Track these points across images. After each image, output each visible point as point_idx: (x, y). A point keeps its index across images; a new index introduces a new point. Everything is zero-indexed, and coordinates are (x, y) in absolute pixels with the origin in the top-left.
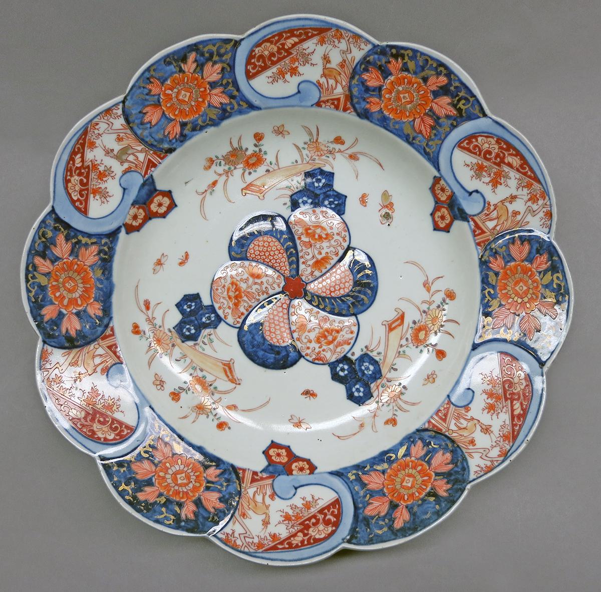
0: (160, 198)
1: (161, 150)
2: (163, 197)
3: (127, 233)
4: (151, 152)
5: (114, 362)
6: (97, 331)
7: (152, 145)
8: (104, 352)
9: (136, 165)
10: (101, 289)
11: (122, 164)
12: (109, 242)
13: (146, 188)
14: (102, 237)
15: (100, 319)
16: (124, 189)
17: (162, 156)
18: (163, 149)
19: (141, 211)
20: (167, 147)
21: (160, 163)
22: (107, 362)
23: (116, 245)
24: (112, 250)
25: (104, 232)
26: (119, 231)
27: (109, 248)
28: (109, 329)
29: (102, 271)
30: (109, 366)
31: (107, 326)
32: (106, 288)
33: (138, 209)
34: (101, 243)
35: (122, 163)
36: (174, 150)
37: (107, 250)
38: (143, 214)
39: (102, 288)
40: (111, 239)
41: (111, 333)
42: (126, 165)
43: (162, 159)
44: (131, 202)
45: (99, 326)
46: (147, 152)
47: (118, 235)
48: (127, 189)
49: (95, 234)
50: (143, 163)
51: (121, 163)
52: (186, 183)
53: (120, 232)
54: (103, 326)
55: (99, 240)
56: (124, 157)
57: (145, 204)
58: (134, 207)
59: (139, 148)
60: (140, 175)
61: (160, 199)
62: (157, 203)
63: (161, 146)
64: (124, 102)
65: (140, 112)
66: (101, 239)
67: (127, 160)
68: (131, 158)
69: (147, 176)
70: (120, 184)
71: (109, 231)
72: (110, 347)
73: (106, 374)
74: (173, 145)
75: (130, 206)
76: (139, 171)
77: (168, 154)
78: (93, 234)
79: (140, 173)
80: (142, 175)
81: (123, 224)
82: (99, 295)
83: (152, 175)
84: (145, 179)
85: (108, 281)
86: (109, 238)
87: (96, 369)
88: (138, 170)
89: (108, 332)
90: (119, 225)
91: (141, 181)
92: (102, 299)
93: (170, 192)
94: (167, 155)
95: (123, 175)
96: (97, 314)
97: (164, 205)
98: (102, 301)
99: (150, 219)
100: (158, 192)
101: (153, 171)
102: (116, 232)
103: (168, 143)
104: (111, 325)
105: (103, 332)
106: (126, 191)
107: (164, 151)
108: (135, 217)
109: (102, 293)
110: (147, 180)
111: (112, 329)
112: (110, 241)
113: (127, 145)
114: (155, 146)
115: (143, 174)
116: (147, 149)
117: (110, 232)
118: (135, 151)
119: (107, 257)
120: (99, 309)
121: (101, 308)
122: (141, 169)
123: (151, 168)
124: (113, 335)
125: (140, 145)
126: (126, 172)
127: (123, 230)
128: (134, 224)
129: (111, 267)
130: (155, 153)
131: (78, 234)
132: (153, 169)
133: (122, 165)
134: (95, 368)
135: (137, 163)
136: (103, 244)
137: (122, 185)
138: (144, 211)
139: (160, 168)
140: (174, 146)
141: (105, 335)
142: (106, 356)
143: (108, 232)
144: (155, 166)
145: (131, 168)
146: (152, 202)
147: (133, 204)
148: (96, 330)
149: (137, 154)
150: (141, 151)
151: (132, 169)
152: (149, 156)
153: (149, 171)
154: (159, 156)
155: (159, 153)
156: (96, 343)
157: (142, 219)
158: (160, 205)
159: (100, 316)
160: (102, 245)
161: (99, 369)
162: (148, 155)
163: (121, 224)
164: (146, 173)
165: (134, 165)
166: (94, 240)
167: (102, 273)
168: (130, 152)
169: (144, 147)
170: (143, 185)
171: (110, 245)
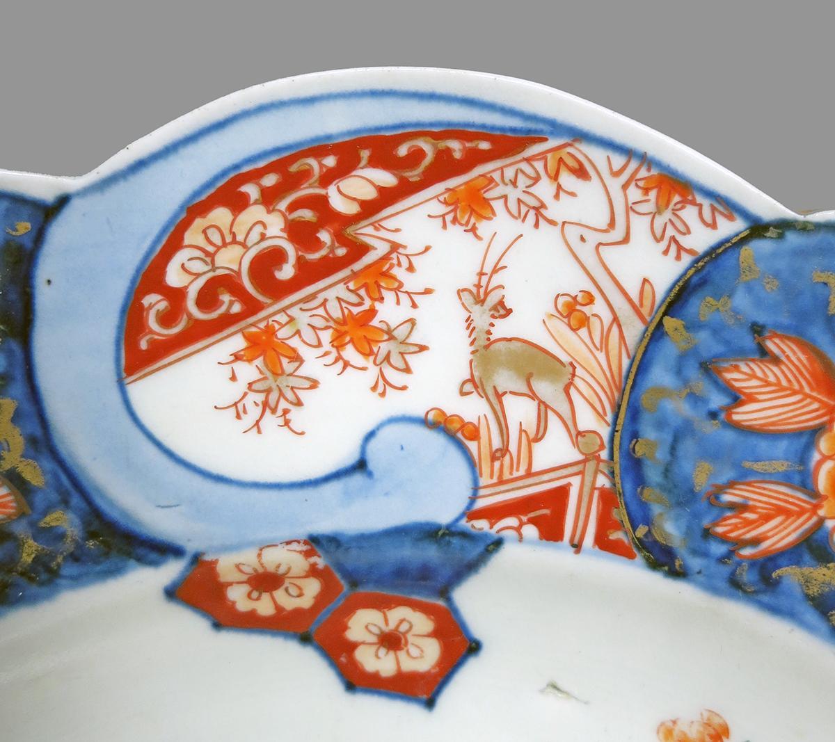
0: (421, 623)
1: (641, 516)
2: (435, 634)
3: (173, 593)
4: (603, 481)
7: (635, 466)
9: (504, 450)
11: (468, 387)
12: (68, 546)
13: (431, 553)
14: (76, 500)
16: (361, 465)
17: (616, 535)
18: (648, 521)
19: (313, 588)
20: (667, 536)
21: (577, 547)
23: (78, 581)
24: (42, 584)
25: (103, 496)
26: (153, 556)
27: (42, 561)
33: (313, 572)
34: (45, 513)
35: (474, 385)
36: (678, 573)
37: (27, 558)
38: (306, 602)
40: (91, 544)
42: (473, 409)
43: (603, 543)
44: (324, 526)
46: (591, 466)
47: (132, 562)
48: (370, 474)
49: (69, 461)
50: (529, 474)
51: (472, 380)
52: (555, 687)
53: (154, 563)
55: (54, 497)
56: (504, 380)
57: (354, 584)
58: (308, 554)
59: (587, 420)
60: (469, 493)
61: (416, 630)
62: (392, 625)
63: (656, 509)
64: (758, 229)
65: (757, 330)
66: (65, 502)
67: (499, 396)
68: (520, 412)
69: (482, 525)
70: (371, 435)
71: (125, 513)
74: (695, 552)
75: (303, 531)
76: (484, 481)
77: (639, 558)
78: (63, 451)
79: (476, 488)
80: (473, 499)
81: (197, 559)
83: (498, 543)
84: (464, 524)
86: (89, 534)
88: (486, 469)
91: (445, 512)
93: (474, 648)
94: (631, 556)
95: (424, 422)
97: (402, 655)
99: (305, 639)
100: (441, 603)
101: (521, 539)
102: (141, 551)
103: (689, 533)
106: (358, 479)
107: (642, 531)
108: (266, 581)
110: (464, 535)
112: (79, 546)
113: (565, 358)
114: (640, 481)
115: (481, 504)
116: (604, 454)
117: (123, 522)
118: (564, 409)
122: (501, 482)
123: (531, 521)
125: (601, 416)
126: (441, 424)
127: (172, 570)
128: (238, 596)
130: (608, 499)
131: (18, 388)
132: (531, 531)
133: (463, 394)
135: (513, 447)
136: (42, 524)
137: (373, 445)
138: (321, 601)
139: (557, 557)
140: (695, 563)
143: (114, 514)
144: (551, 531)
145: (474, 435)
146: (383, 604)
147: (315, 543)
149: (554, 423)
150: (578, 436)
151: (472, 446)
152: (575, 482)
153: (512, 521)
154: (605, 524)
155: (619, 514)
157: (279, 608)
158: (391, 641)
160: (33, 525)
162: (581, 473)
163: (191, 547)
164: (493, 513)
165: (497, 443)
166: (34, 474)
168: (547, 389)
169: (605, 432)
170: (432, 533)
171: (60, 559)
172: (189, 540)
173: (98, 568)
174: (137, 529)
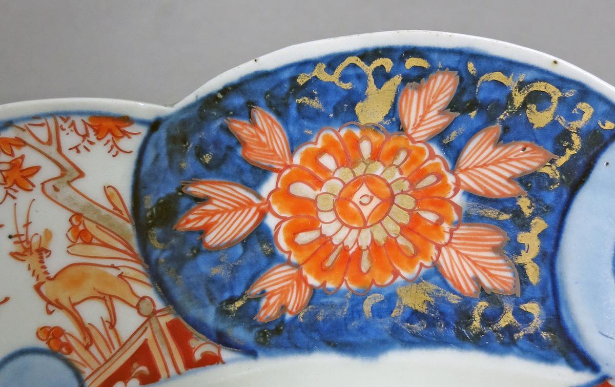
5: (87, 371)
6: (204, 306)
8: (124, 336)
10: (356, 311)
12: (531, 329)
14: (550, 302)
15: (247, 316)
22: (87, 348)
23: (525, 353)
24: (503, 344)
25: (568, 309)
26: (578, 363)
27: (510, 330)
28: (211, 348)
29: (423, 309)
30: (73, 356)
31: (222, 340)
32: (361, 329)
34: (527, 301)
37: (503, 323)
39: (360, 313)
40: (544, 335)
41: (198, 356)
45: (223, 312)
47: (563, 360)
49: (558, 277)
53: (576, 368)
54: (222, 326)
55: (538, 294)
66: (542, 302)
71: (575, 327)
72: (143, 356)
73: (43, 345)
78: (559, 268)
82: (332, 305)
85: (386, 336)
86: (546, 328)
87: (60, 306)
89: (201, 347)
90: (600, 362)
92: (320, 318)
96: (263, 302)
98: (312, 316)
102: (573, 356)
104: (226, 354)
105: (200, 327)
109: (341, 313)
111: (210, 360)
112: (537, 333)
117: (571, 331)
119: (477, 324)
120: (284, 308)
121: (288, 316)
124: (191, 364)
129: (441, 342)
131: (554, 217)
134: (65, 302)
136: (522, 307)
141: (189, 336)
142: (109, 345)
143: (568, 324)
148: (207, 302)
156: (159, 305)
159: (256, 310)
160: (517, 303)
161: (61, 320)
163: (605, 370)
166: (534, 274)
167: (415, 312)
171: (521, 334)
172: (607, 364)
173: (541, 352)
174: (577, 340)
